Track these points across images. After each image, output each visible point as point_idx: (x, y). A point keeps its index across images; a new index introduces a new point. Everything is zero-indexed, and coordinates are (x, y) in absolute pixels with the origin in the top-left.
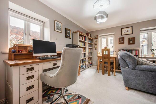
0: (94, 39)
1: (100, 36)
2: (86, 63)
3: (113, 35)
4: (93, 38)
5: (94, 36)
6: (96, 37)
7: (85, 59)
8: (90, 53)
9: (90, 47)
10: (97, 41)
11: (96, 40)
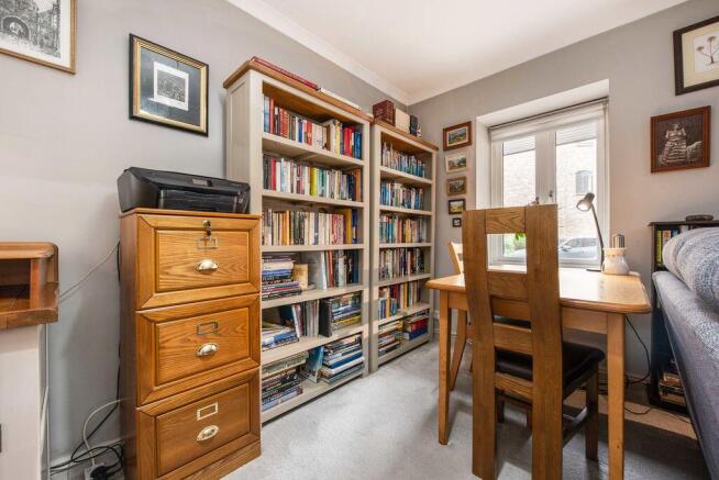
0: (446, 149)
1: (490, 129)
2: (364, 328)
3: (597, 111)
4: (438, 142)
5: (446, 130)
6: (459, 136)
7: (358, 296)
8: (411, 250)
9: (412, 211)
10: (464, 161)
11: (456, 157)
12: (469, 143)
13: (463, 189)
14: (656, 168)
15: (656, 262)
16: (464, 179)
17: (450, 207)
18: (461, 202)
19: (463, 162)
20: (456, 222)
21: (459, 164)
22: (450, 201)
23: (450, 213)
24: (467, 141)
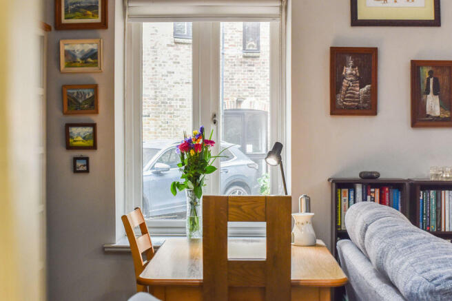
6: (85, 8)
10: (93, 55)
12: (104, 25)
13: (93, 105)
14: (336, 110)
15: (337, 227)
16: (95, 88)
17: (67, 136)
18: (89, 130)
19: (92, 57)
20: (79, 163)
21: (84, 59)
22: (68, 126)
23: (69, 147)
24: (98, 20)
